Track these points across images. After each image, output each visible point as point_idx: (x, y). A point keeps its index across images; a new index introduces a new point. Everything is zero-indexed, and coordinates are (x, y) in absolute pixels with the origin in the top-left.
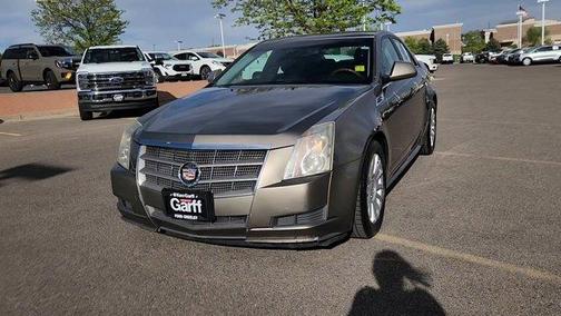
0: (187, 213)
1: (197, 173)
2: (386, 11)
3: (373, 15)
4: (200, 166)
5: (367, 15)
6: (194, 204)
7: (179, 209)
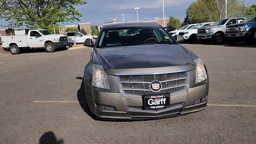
0: (157, 105)
1: (160, 85)
2: (75, 15)
3: (69, 17)
4: (160, 82)
5: (67, 17)
6: (162, 100)
7: (153, 104)
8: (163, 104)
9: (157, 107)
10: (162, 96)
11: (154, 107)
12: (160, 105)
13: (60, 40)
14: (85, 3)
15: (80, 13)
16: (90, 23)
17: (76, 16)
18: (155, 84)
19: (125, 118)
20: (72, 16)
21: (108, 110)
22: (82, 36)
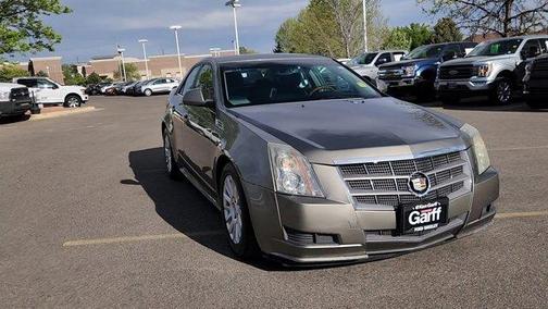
0: (425, 224)
1: (427, 181)
2: (43, 38)
3: (27, 41)
4: (426, 174)
5: (21, 41)
6: (434, 212)
7: (417, 222)
8: (436, 221)
9: (426, 228)
10: (436, 204)
11: (420, 229)
12: (431, 223)
13: (12, 96)
14: (66, 11)
15: (56, 34)
16: (60, 58)
17: (45, 41)
18: (418, 180)
19: (357, 257)
20: (34, 41)
21: (321, 244)
22: (56, 87)
